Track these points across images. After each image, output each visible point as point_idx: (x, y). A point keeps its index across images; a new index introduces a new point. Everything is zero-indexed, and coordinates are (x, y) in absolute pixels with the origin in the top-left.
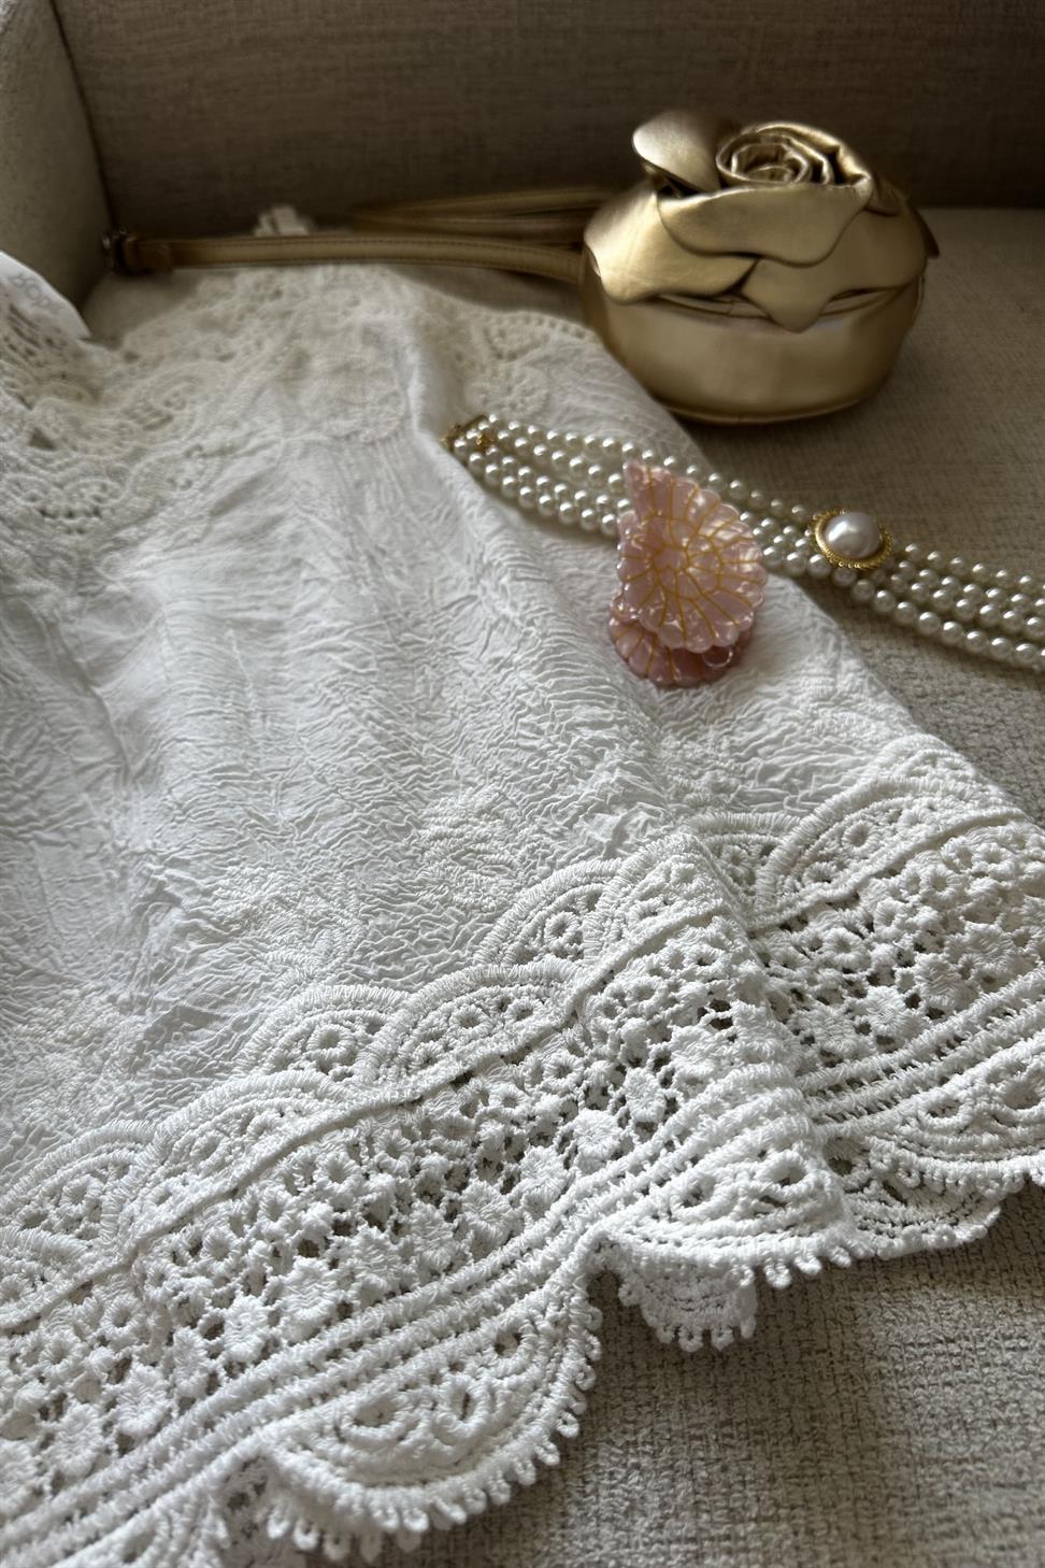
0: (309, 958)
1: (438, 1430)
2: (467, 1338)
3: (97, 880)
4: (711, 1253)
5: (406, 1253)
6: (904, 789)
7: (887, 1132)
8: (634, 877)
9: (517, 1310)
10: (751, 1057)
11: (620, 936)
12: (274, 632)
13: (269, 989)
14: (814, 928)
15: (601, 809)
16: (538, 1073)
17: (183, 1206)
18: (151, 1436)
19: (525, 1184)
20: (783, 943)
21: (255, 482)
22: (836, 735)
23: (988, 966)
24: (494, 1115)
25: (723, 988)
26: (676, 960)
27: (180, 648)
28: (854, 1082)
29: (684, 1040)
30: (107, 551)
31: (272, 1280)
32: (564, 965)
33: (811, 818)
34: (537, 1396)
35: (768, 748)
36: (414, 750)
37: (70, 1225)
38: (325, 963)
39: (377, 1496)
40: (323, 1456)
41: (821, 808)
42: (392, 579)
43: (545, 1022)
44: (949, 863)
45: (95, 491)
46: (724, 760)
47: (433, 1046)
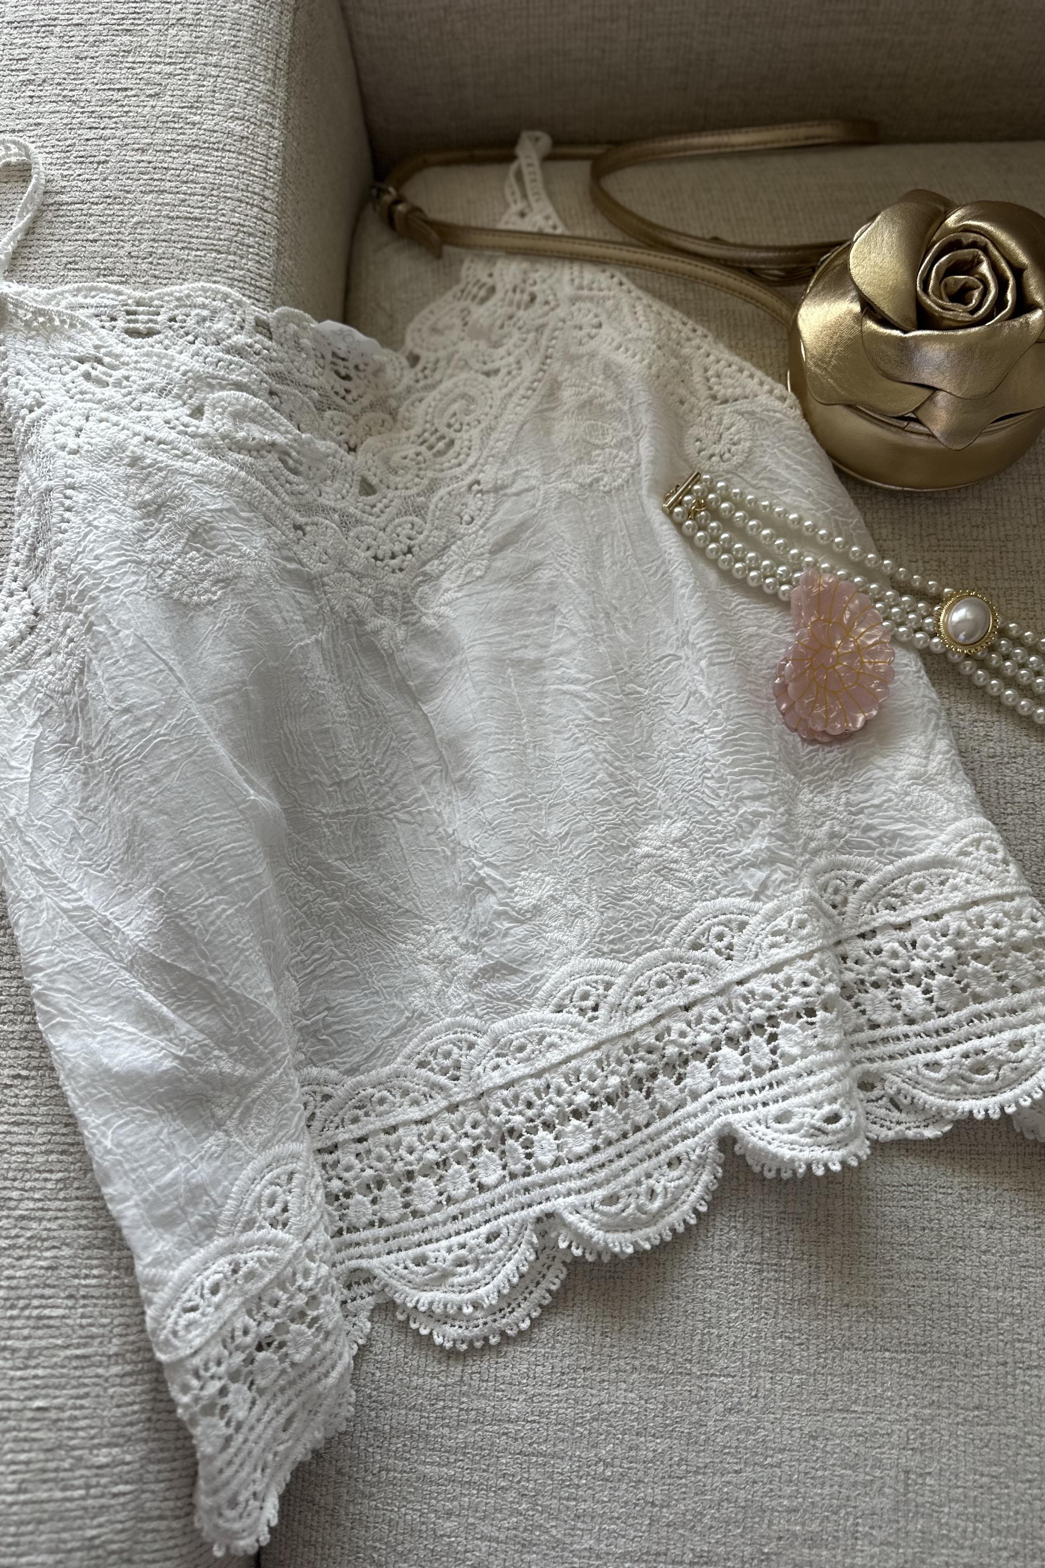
0: (570, 939)
1: (639, 1208)
2: (655, 1160)
3: (437, 852)
5: (626, 1118)
6: (953, 864)
7: (898, 1072)
8: (770, 918)
9: (679, 1148)
10: (823, 1047)
11: (756, 956)
12: (537, 669)
13: (550, 958)
14: (879, 940)
15: (753, 865)
16: (699, 1020)
17: (508, 1078)
18: (496, 1187)
19: (688, 1081)
20: (857, 948)
21: (522, 526)
22: (918, 810)
23: (978, 989)
24: (673, 1042)
25: (814, 1002)
26: (788, 981)
28: (885, 1040)
29: (786, 1032)
30: (418, 585)
31: (558, 1127)
32: (720, 960)
33: (890, 868)
34: (688, 1191)
35: (871, 810)
36: (633, 787)
37: (444, 1071)
38: (580, 942)
39: (610, 1237)
40: (586, 1217)
41: (900, 863)
42: (621, 634)
43: (706, 991)
44: (969, 922)
45: (406, 530)
46: (840, 813)
47: (641, 999)
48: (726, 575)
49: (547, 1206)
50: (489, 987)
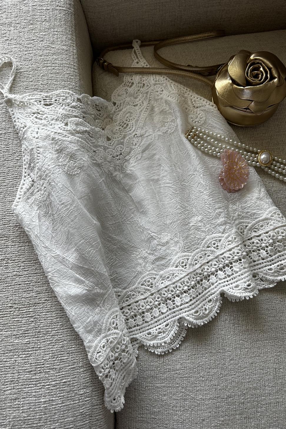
0: (177, 249)
1: (203, 313)
2: (205, 301)
3: (138, 231)
4: (239, 295)
5: (197, 292)
6: (270, 219)
7: (262, 272)
8: (227, 238)
9: (210, 297)
10: (244, 268)
11: (225, 248)
12: (158, 181)
13: (172, 254)
14: (253, 240)
15: (221, 225)
16: (211, 265)
17: (166, 285)
18: (166, 313)
19: (211, 281)
20: (248, 243)
22: (259, 207)
23: (279, 249)
24: (206, 271)
25: (241, 257)
26: (234, 253)
27: (145, 189)
28: (258, 265)
29: (235, 266)
30: (124, 163)
31: (181, 296)
32: (215, 250)
33: (254, 222)
34: (214, 308)
35: (248, 208)
36: (187, 208)
37: (149, 286)
38: (179, 249)
39: (197, 321)
40: (191, 317)
41: (256, 220)
42: (179, 170)
43: (212, 258)
44: (275, 233)
45: (120, 149)
46: (240, 209)
47: (197, 262)
48: (203, 152)
49: (180, 316)
50: (157, 263)
